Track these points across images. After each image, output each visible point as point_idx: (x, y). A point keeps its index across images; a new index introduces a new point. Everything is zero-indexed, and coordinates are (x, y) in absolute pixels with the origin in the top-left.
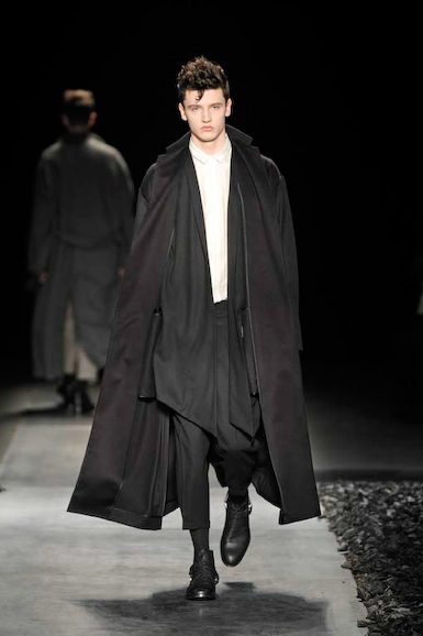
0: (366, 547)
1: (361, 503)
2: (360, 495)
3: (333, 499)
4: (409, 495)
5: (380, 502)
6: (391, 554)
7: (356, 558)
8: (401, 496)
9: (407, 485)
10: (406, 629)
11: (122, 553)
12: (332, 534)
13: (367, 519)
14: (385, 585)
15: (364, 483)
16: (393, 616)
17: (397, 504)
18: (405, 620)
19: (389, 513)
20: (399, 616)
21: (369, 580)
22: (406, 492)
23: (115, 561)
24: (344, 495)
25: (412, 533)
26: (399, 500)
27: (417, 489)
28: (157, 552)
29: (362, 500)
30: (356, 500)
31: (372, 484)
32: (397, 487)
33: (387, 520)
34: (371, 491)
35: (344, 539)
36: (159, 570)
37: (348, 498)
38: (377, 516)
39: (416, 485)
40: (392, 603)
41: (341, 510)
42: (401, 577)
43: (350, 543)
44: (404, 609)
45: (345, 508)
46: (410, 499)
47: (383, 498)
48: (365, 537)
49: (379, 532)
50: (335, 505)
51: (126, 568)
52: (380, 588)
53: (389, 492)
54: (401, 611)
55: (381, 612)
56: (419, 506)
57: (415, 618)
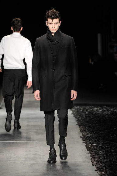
0: (82, 120)
1: (80, 111)
2: (80, 109)
6: (87, 122)
7: (79, 123)
8: (89, 109)
9: (90, 106)
10: (91, 138)
11: (28, 122)
12: (74, 118)
13: (82, 114)
14: (86, 129)
15: (81, 106)
16: (88, 135)
18: (90, 136)
19: (87, 113)
21: (82, 127)
23: (27, 124)
25: (92, 117)
27: (93, 108)
31: (83, 106)
32: (88, 107)
33: (86, 114)
34: (83, 108)
35: (77, 119)
37: (78, 110)
38: (84, 113)
39: (92, 107)
40: (87, 133)
41: (76, 112)
42: (90, 127)
46: (91, 110)
47: (85, 110)
48: (81, 118)
49: (84, 117)
51: (30, 125)
52: (85, 129)
53: (86, 108)
54: (89, 134)
55: (85, 135)
56: (93, 111)
57: (93, 136)
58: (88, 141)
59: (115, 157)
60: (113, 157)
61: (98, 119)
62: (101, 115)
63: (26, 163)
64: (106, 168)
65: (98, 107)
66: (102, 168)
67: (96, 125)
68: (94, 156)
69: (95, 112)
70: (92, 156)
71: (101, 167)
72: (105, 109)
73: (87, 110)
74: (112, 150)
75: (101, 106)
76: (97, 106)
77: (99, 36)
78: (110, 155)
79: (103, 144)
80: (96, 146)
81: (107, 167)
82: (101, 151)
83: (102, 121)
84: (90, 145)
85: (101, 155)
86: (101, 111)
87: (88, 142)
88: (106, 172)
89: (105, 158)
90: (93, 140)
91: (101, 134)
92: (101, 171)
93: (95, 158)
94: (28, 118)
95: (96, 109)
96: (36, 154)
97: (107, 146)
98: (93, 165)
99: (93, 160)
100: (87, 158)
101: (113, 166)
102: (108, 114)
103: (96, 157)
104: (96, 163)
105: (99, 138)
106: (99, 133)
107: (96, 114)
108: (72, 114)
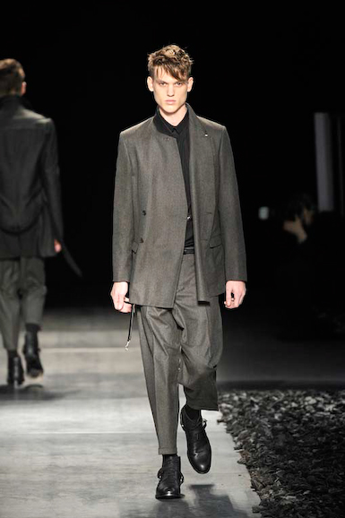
0: (258, 446)
1: (253, 409)
2: (252, 401)
3: (229, 406)
4: (293, 401)
5: (268, 408)
6: (279, 451)
7: (250, 455)
8: (286, 402)
9: (291, 393)
10: (294, 513)
11: (53, 455)
12: (229, 436)
13: (258, 422)
14: (275, 477)
15: (254, 392)
16: (282, 503)
17: (283, 409)
18: (292, 506)
19: (276, 417)
20: (287, 503)
21: (261, 472)
22: (290, 399)
23: (48, 461)
24: (238, 403)
25: (296, 433)
26: (285, 405)
27: (299, 396)
28: (83, 453)
29: (253, 406)
30: (248, 406)
31: (262, 393)
32: (283, 395)
33: (275, 422)
34: (261, 398)
35: (239, 439)
36: (85, 468)
37: (241, 405)
38: (267, 420)
39: (298, 393)
40: (281, 492)
41: (236, 415)
42: (287, 470)
43: (244, 443)
44: (291, 497)
45: (240, 413)
46: (294, 405)
47: (271, 405)
48: (257, 437)
49: (268, 433)
50: (231, 411)
51: (57, 467)
52: (270, 479)
53: (276, 399)
54: (289, 499)
55: (272, 500)
56: (301, 411)
57: (301, 504)
61: (319, 439)
62: (334, 424)
65: (319, 395)
67: (314, 461)
69: (308, 414)
73: (277, 407)
75: (333, 390)
76: (315, 389)
77: (320, 121)
83: (335, 448)
86: (330, 407)
91: (334, 495)
94: (52, 441)
95: (311, 400)
105: (323, 513)
106: (326, 493)
107: (311, 420)
108: (219, 422)
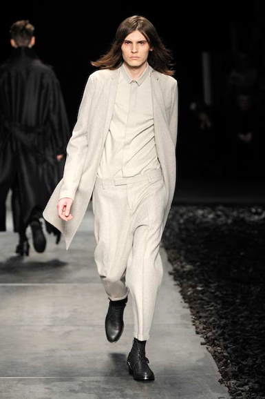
0: (171, 237)
4: (192, 212)
6: (183, 240)
7: (166, 243)
8: (187, 213)
9: (190, 208)
10: (192, 275)
14: (180, 255)
16: (185, 269)
17: (185, 217)
18: (190, 271)
19: (182, 221)
20: (188, 269)
21: (173, 252)
31: (174, 207)
32: (185, 209)
33: (179, 224)
38: (176, 223)
39: (194, 207)
40: (184, 263)
42: (188, 251)
46: (191, 214)
47: (179, 214)
49: (177, 230)
52: (178, 256)
53: (181, 211)
54: (188, 267)
55: (179, 268)
56: (195, 218)
57: (195, 270)
58: (185, 280)
59: (243, 315)
60: (239, 315)
61: (206, 234)
62: (213, 226)
63: (55, 329)
64: (225, 340)
65: (204, 209)
66: (216, 339)
67: (202, 246)
68: (198, 312)
69: (199, 220)
70: (195, 313)
71: (213, 337)
72: (219, 213)
73: (181, 215)
74: (238, 301)
75: (213, 207)
76: (202, 206)
77: (205, 57)
78: (232, 311)
79: (218, 288)
80: (203, 292)
81: (226, 336)
82: (213, 303)
83: (214, 239)
84: (190, 289)
85: (214, 312)
87: (185, 283)
88: (226, 348)
89: (223, 318)
90: (196, 279)
91: (213, 265)
92: (215, 346)
93: (200, 317)
95: (200, 212)
96: (75, 311)
97: (227, 291)
98: (197, 333)
99: (196, 321)
100: (183, 317)
101: (240, 335)
102: (226, 224)
103: (203, 315)
104: (204, 329)
105: (208, 275)
106: (209, 264)
107: (201, 223)
